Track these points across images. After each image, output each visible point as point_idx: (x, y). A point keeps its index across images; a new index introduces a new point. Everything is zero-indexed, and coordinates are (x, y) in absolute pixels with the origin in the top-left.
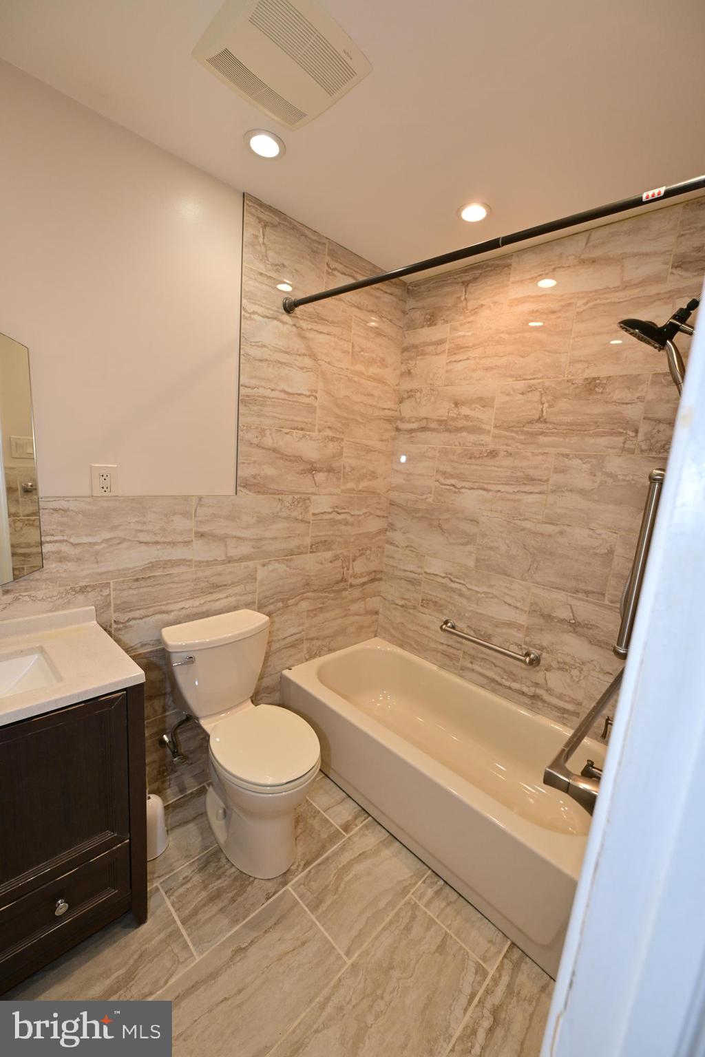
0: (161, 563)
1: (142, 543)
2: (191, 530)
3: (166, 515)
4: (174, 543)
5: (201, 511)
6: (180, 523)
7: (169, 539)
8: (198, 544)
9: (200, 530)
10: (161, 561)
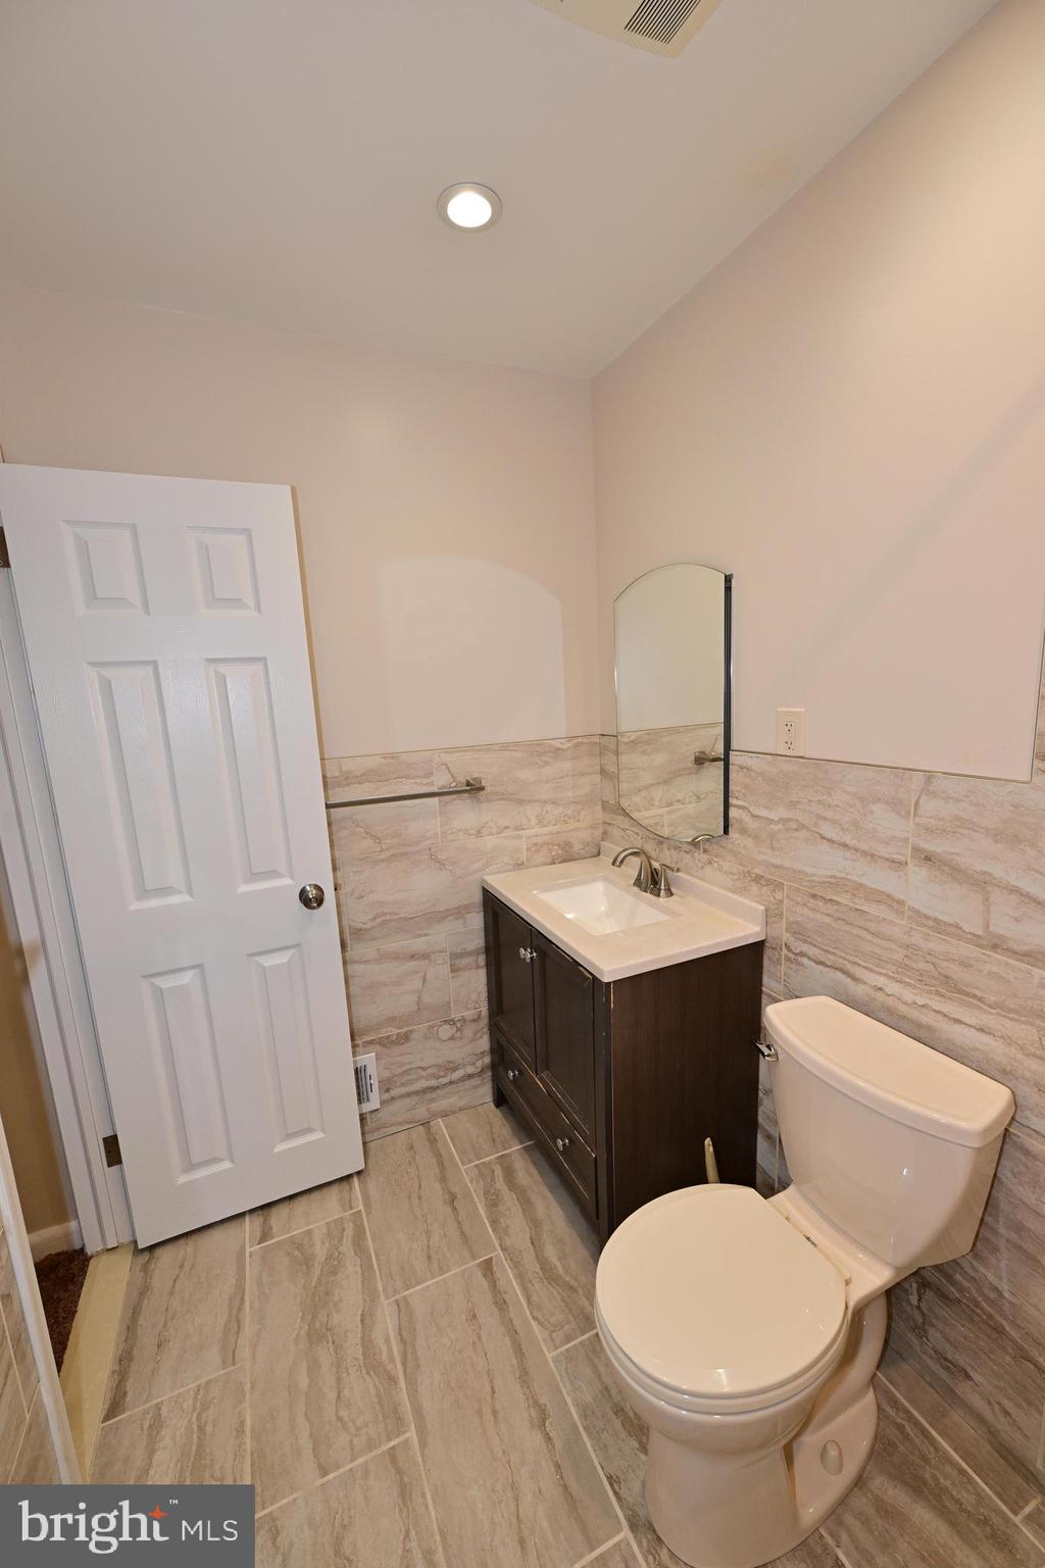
0: (849, 883)
1: (824, 838)
2: (906, 840)
3: (862, 800)
4: (872, 856)
5: (928, 806)
6: (885, 821)
7: (864, 846)
8: (917, 873)
9: (923, 845)
10: (849, 880)
